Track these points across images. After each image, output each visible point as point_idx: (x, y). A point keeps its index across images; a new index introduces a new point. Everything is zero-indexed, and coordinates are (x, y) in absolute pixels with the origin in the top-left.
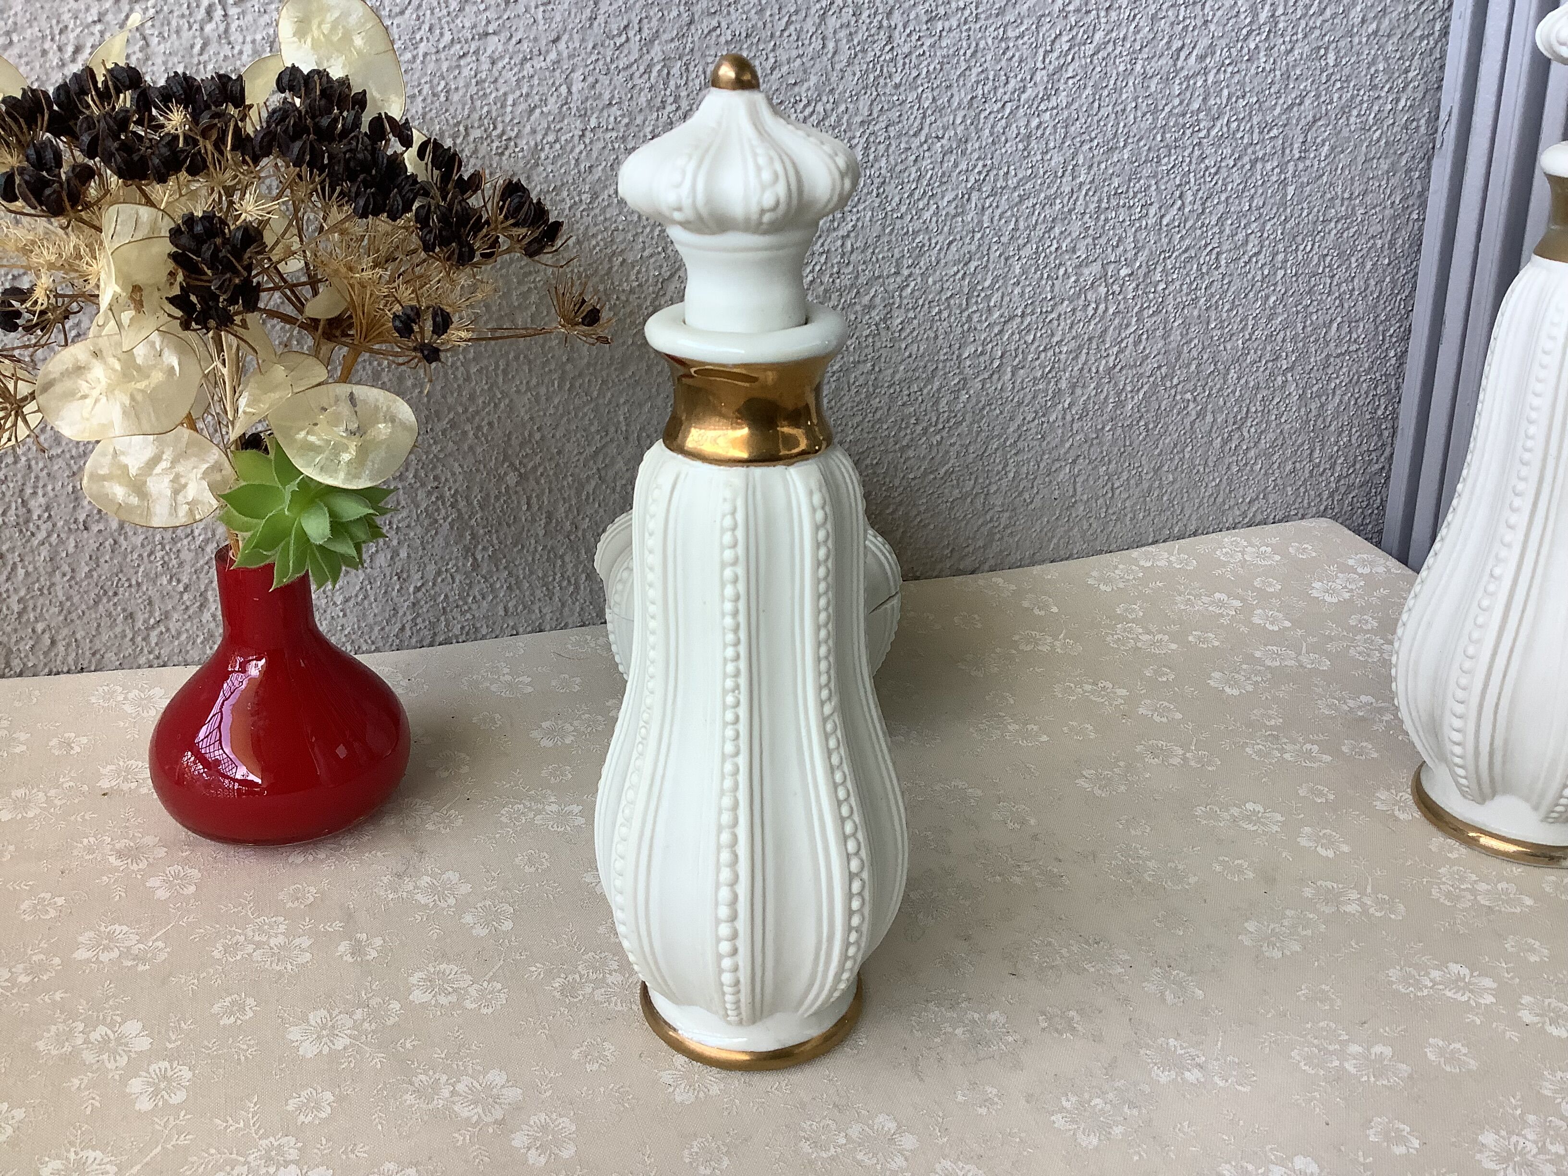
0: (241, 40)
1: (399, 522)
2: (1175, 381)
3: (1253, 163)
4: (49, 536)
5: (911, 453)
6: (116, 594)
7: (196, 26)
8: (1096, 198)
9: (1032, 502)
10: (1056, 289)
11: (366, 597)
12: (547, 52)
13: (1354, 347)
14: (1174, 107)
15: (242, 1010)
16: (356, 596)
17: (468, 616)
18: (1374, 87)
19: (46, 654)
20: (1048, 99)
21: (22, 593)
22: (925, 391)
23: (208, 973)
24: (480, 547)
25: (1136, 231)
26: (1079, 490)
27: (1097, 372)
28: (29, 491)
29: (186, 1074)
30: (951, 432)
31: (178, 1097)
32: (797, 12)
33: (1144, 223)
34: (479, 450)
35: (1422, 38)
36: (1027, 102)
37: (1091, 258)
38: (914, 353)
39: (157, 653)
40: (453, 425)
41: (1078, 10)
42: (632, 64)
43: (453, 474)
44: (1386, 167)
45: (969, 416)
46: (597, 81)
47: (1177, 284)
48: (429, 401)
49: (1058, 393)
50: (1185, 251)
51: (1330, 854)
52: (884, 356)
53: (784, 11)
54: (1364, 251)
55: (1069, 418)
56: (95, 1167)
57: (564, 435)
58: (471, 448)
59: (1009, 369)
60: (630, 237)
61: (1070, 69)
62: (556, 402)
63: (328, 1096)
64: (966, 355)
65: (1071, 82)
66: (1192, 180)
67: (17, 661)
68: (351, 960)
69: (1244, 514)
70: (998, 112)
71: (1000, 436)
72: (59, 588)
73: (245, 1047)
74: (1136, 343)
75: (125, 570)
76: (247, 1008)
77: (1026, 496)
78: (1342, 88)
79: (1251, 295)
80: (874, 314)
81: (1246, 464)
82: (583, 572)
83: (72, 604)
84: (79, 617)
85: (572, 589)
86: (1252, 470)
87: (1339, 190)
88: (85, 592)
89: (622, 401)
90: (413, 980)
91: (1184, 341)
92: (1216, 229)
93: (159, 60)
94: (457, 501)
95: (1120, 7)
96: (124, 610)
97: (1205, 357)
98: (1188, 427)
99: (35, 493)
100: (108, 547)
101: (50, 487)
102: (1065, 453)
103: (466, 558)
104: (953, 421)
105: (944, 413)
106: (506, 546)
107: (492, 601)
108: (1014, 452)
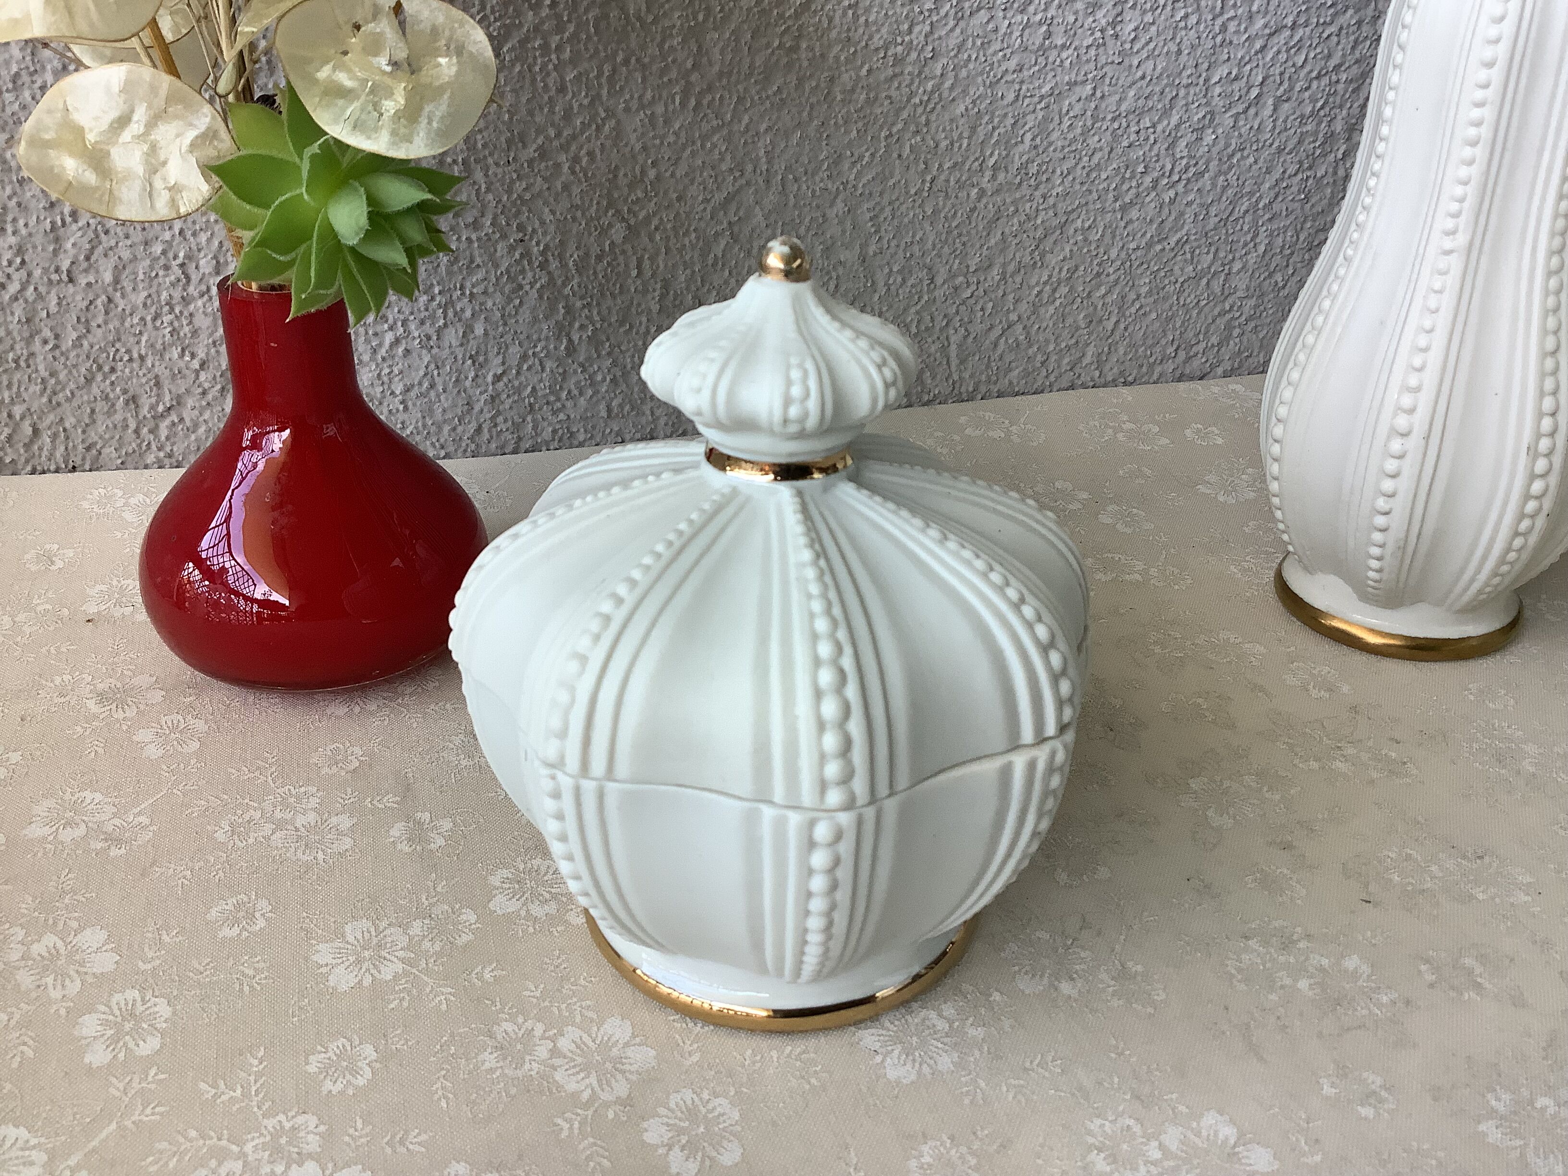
1: (473, 286)
4: (23, 289)
5: (1134, 214)
6: (113, 370)
9: (1284, 287)
11: (432, 386)
15: (251, 917)
16: (420, 384)
17: (562, 416)
19: (27, 447)
22: (1159, 128)
23: (208, 861)
24: (577, 325)
29: (163, 1009)
30: (1189, 187)
31: (150, 1045)
34: (576, 190)
38: (1149, 72)
39: (168, 449)
40: (543, 153)
43: (543, 223)
45: (1213, 164)
48: (511, 119)
49: (1331, 136)
52: (1110, 75)
56: (14, 1153)
57: (687, 175)
58: (566, 187)
59: (1270, 101)
62: (677, 126)
63: (368, 1051)
64: (1216, 79)
68: (407, 849)
71: (1251, 194)
72: (40, 358)
73: (251, 972)
75: (123, 338)
76: (257, 915)
77: (1278, 277)
80: (1100, 14)
83: (58, 382)
84: (68, 400)
88: (75, 366)
89: (763, 128)
90: (495, 880)
94: (547, 260)
96: (125, 392)
100: (101, 307)
101: (21, 222)
103: (558, 338)
104: (1192, 170)
105: (1182, 158)
106: (610, 325)
107: (591, 397)
108: (1267, 217)
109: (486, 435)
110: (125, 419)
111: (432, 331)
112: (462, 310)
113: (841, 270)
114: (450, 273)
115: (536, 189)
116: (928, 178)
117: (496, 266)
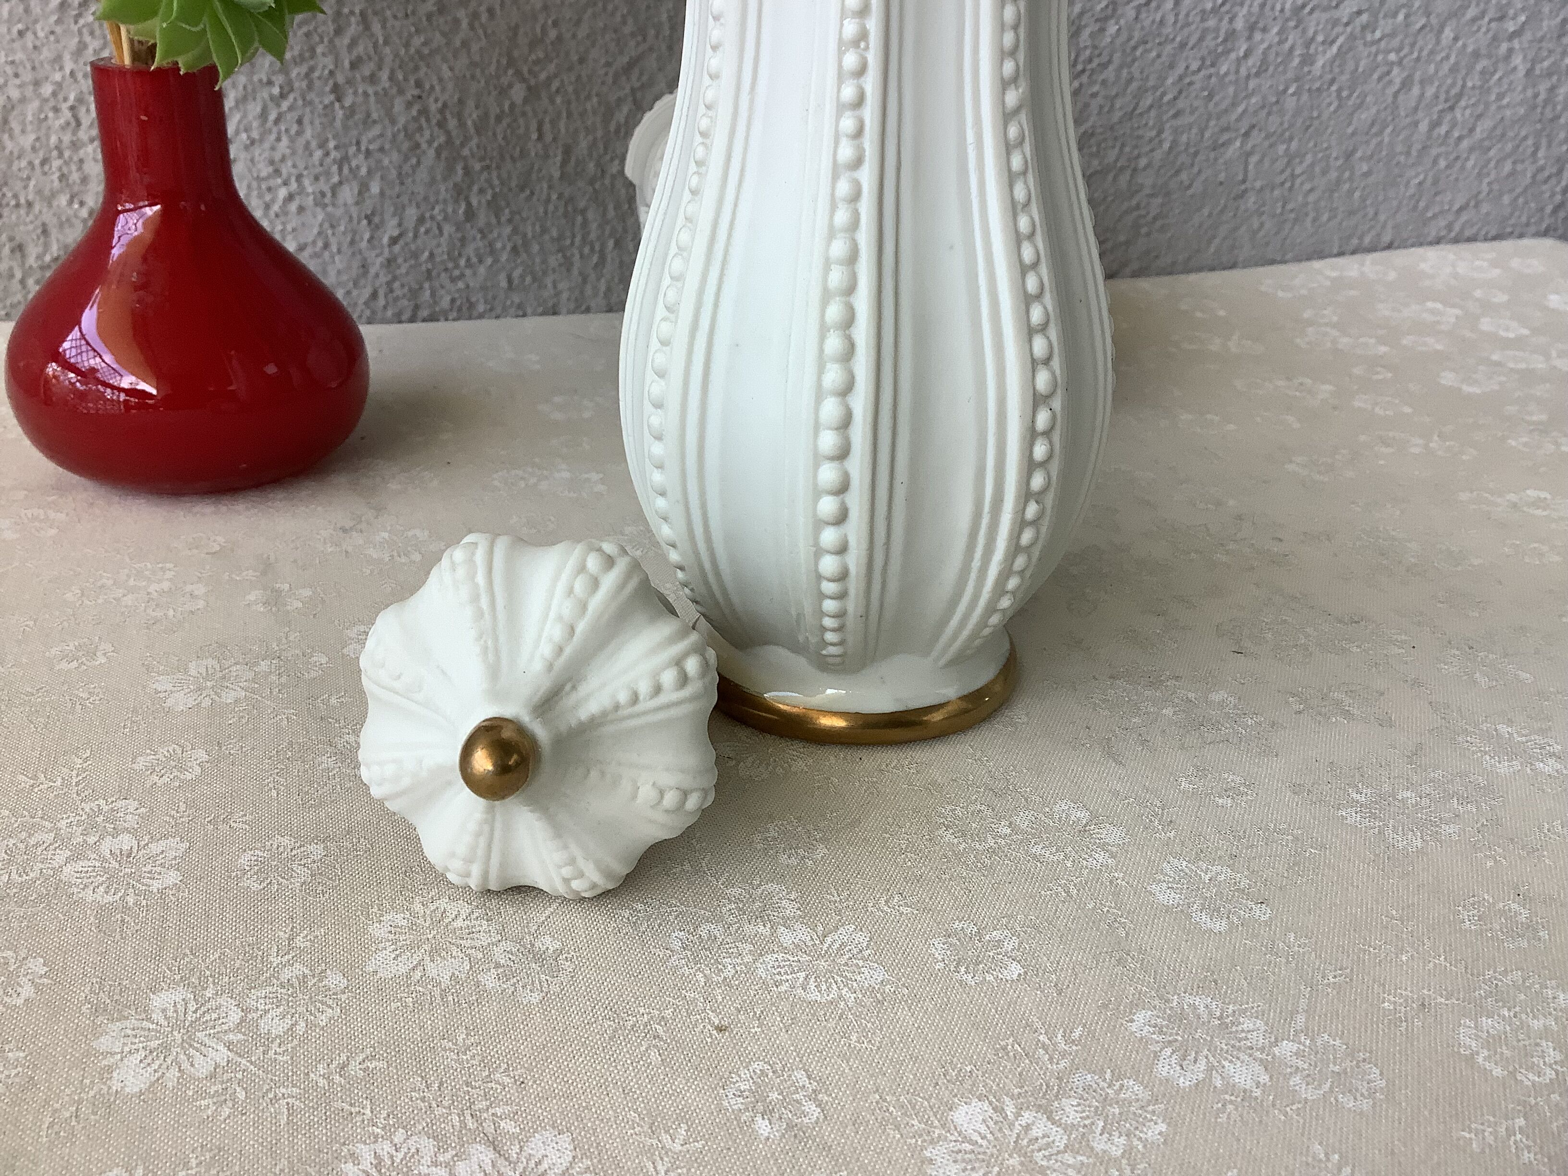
1: (369, 142)
9: (1189, 187)
11: (326, 246)
15: (91, 655)
17: (461, 285)
26: (1251, 175)
27: (1282, 10)
30: (1094, 77)
34: (475, 47)
43: (441, 80)
45: (1117, 57)
49: (1231, 35)
55: (1243, 71)
57: (588, 36)
58: (465, 44)
63: (202, 755)
68: (262, 609)
69: (1449, 227)
71: (1155, 88)
76: (98, 654)
77: (1184, 176)
81: (1456, 159)
82: (610, 236)
85: (595, 259)
86: (1463, 167)
94: (445, 119)
98: (1389, 100)
102: (1237, 121)
103: (457, 201)
104: (1096, 62)
105: (1086, 47)
106: (510, 190)
107: (491, 266)
108: (1171, 113)
109: (381, 301)
110: (11, 268)
112: (358, 167)
114: (346, 128)
115: (434, 45)
117: (393, 122)
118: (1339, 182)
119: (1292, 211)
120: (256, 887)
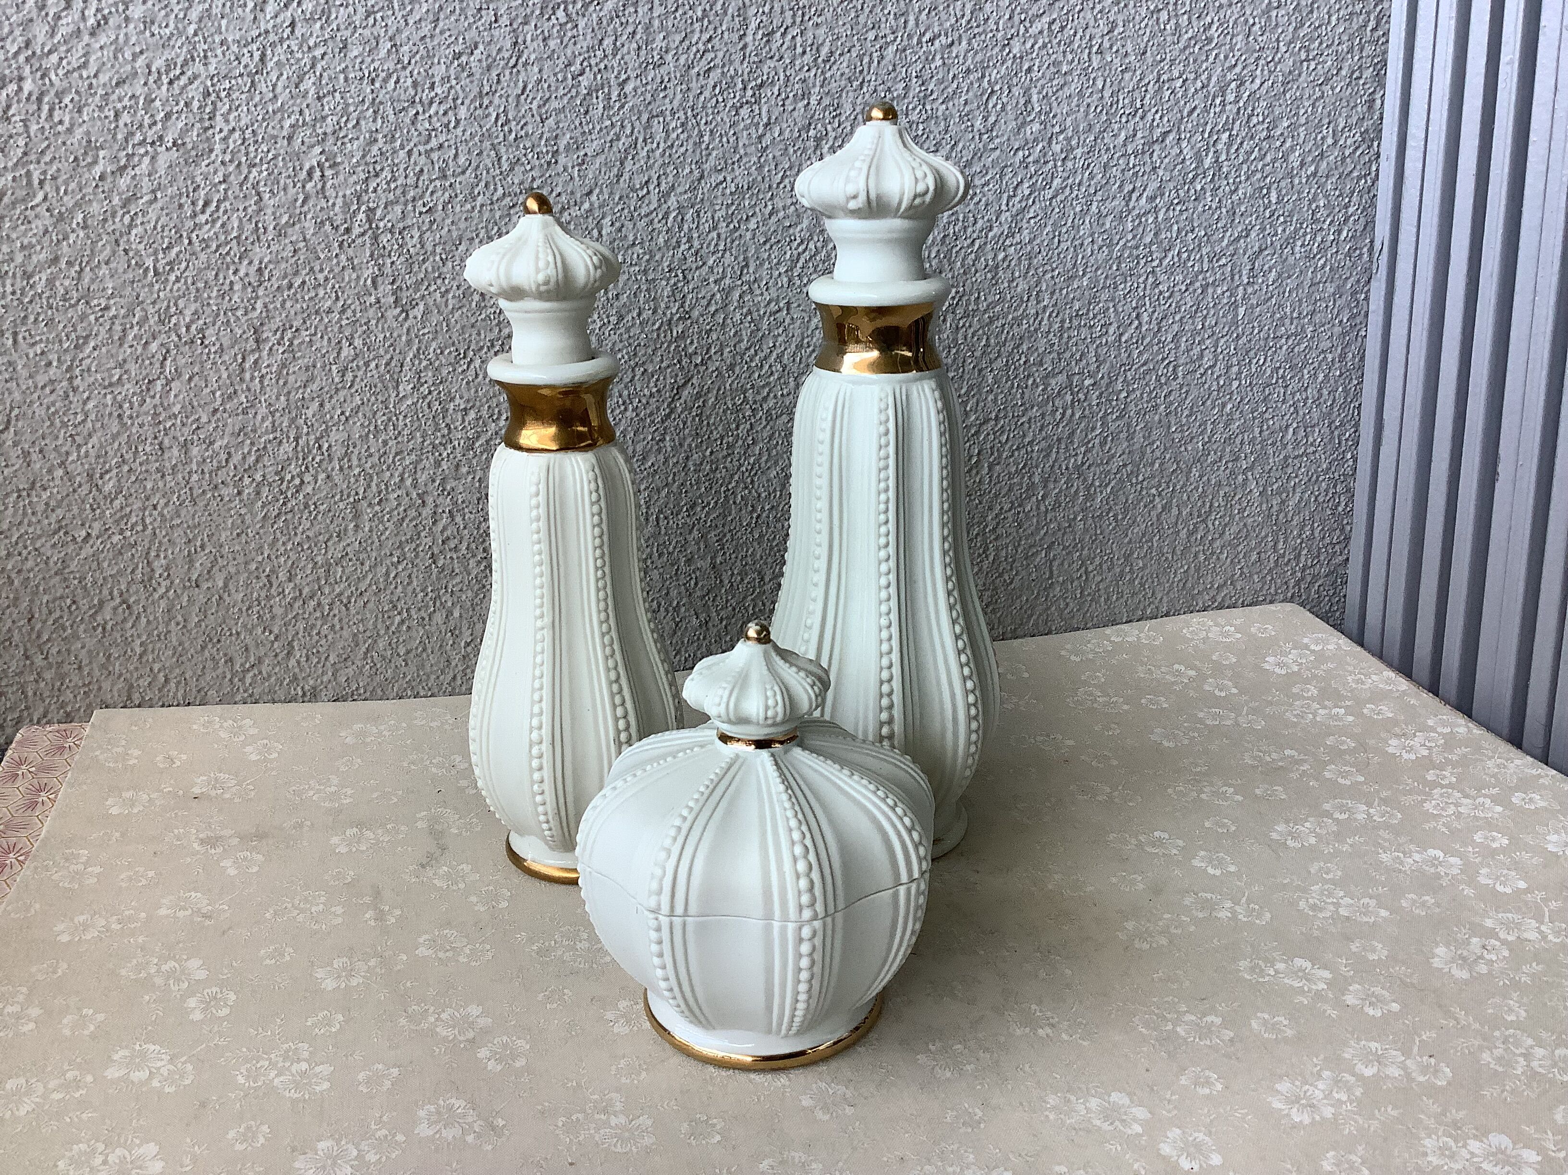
0: (334, 195)
2: (1141, 478)
3: (1204, 288)
4: (167, 591)
6: (219, 641)
7: (299, 185)
8: (1059, 319)
9: (1011, 583)
10: (1026, 396)
11: (424, 650)
12: (582, 203)
13: (1311, 450)
14: (1127, 241)
15: (282, 955)
16: (417, 648)
18: (1315, 221)
19: (160, 690)
20: (1013, 236)
21: (144, 638)
23: (260, 928)
25: (1097, 347)
26: (1055, 572)
27: (1067, 469)
28: (153, 554)
31: (224, 1012)
32: (790, 168)
33: (1104, 341)
35: (1359, 178)
36: (993, 238)
37: (1057, 371)
41: (1036, 162)
42: (652, 212)
44: (1332, 290)
46: (623, 226)
47: (1138, 393)
49: (1032, 486)
50: (1143, 365)
51: (1218, 872)
53: (780, 167)
54: (1316, 364)
55: (1043, 508)
60: (650, 351)
61: (1032, 210)
63: (340, 1017)
65: (1032, 221)
66: (1148, 303)
67: (137, 694)
68: (373, 924)
69: (1213, 599)
70: (968, 247)
72: (173, 634)
74: (1103, 444)
75: (227, 621)
76: (286, 954)
77: (1006, 577)
78: (1285, 222)
79: (1209, 402)
81: (1212, 553)
84: (189, 660)
86: (1218, 558)
87: (1288, 310)
88: (195, 639)
89: (642, 487)
90: (421, 940)
91: (1146, 443)
92: (1172, 345)
93: (269, 211)
95: (1075, 158)
96: (225, 655)
97: (1168, 456)
98: (1155, 519)
99: (158, 556)
100: (214, 602)
102: (1040, 540)
109: (459, 682)
110: (224, 672)
111: (425, 615)
113: (698, 573)
114: (438, 579)
116: (755, 515)
117: (469, 574)
118: (1122, 574)
119: (1089, 594)
120: (365, 1091)
